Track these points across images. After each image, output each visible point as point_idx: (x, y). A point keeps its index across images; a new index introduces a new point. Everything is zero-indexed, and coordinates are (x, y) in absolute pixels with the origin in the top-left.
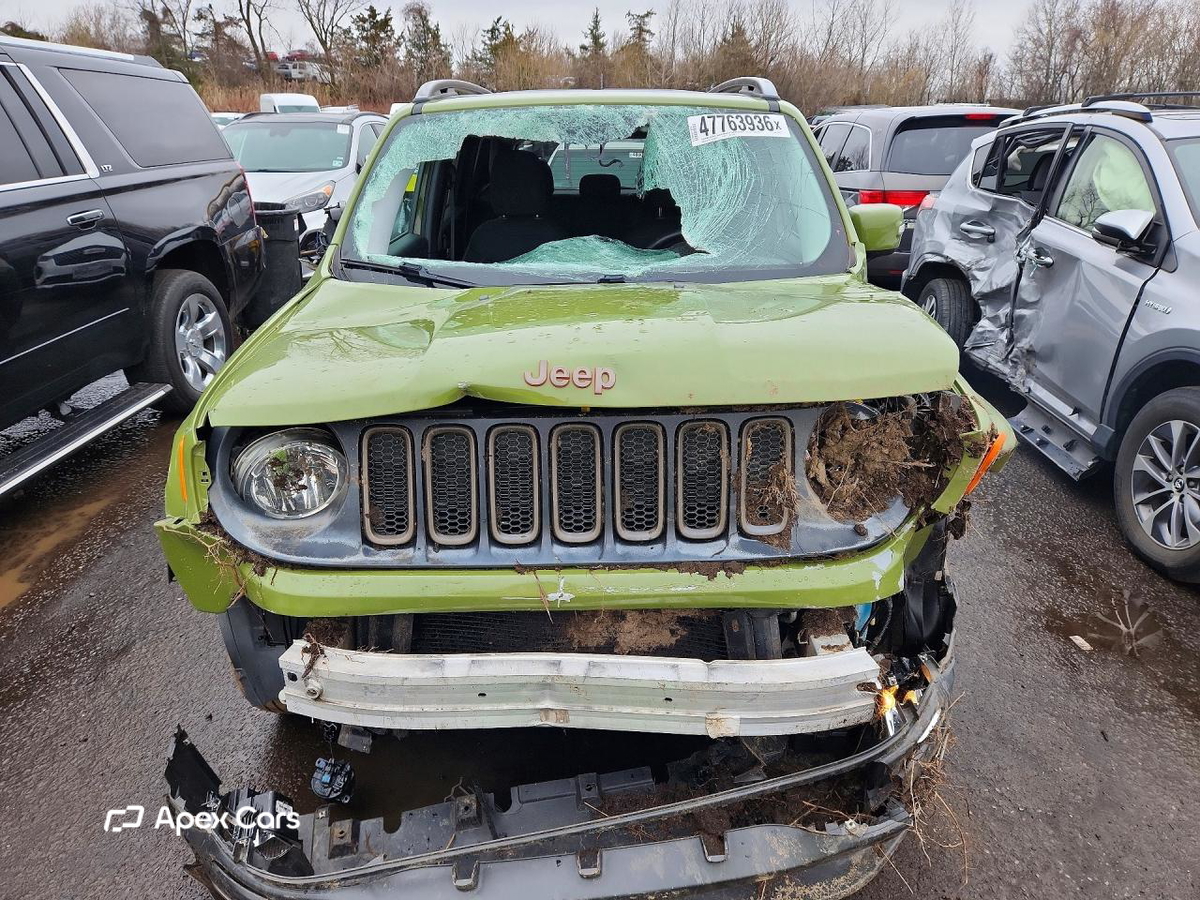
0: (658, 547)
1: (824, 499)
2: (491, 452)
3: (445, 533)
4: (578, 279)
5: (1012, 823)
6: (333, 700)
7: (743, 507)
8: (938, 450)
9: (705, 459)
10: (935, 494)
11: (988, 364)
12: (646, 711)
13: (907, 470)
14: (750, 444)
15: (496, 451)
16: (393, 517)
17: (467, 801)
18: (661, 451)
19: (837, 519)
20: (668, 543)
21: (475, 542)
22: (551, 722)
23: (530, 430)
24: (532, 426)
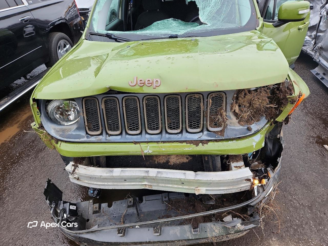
0: (180, 135)
1: (237, 118)
2: (124, 105)
3: (112, 131)
4: (163, 36)
5: (297, 209)
6: (82, 180)
7: (208, 122)
8: (279, 101)
9: (195, 106)
10: (277, 116)
11: (307, 51)
12: (176, 186)
13: (268, 108)
14: (211, 101)
15: (126, 105)
16: (95, 126)
17: (130, 200)
18: (180, 104)
19: (242, 125)
20: (183, 134)
21: (121, 134)
22: (147, 188)
23: (136, 98)
24: (137, 97)
